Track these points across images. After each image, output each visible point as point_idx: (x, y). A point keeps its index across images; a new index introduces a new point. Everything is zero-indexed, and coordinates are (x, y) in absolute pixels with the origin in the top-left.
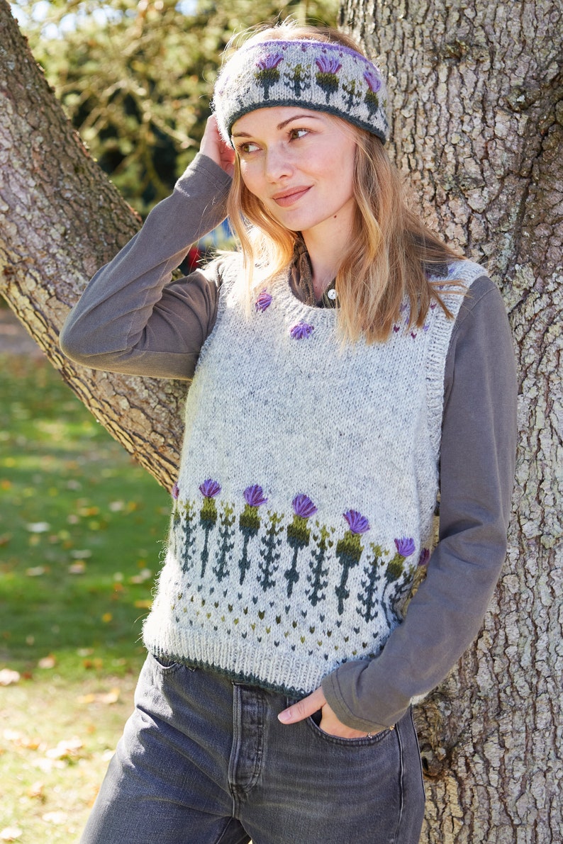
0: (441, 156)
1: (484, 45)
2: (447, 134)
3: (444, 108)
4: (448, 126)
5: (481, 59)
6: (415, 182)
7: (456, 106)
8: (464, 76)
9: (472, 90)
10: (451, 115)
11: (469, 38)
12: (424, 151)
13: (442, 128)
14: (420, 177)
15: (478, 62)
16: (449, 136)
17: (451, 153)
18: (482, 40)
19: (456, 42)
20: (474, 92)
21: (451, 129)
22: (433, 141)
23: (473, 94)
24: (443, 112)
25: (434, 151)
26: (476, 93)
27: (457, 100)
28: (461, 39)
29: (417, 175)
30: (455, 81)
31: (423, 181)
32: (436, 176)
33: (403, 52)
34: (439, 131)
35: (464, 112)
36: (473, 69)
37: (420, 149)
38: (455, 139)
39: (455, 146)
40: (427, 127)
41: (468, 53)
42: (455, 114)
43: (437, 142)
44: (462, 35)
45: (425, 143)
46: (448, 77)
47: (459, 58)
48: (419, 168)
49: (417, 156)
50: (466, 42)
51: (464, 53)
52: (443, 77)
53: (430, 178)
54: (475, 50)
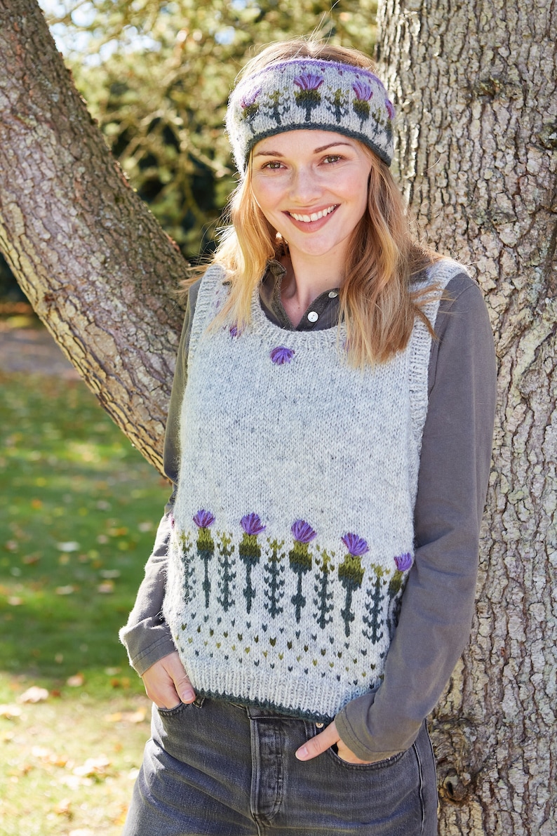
0: (474, 191)
1: (518, 83)
2: (480, 169)
3: (477, 144)
4: (481, 161)
5: (514, 97)
6: (448, 217)
7: (489, 142)
8: (498, 113)
9: (505, 127)
10: (484, 151)
11: (502, 77)
12: (457, 185)
13: (475, 164)
14: (453, 211)
15: (511, 99)
16: (482, 171)
17: (484, 188)
18: (516, 78)
19: (489, 80)
20: (507, 129)
21: (483, 164)
22: (466, 176)
23: (506, 131)
24: (476, 148)
25: (467, 186)
26: (509, 130)
27: (490, 136)
28: (495, 77)
29: (450, 209)
30: (489, 119)
31: (456, 215)
32: (468, 210)
33: (437, 89)
34: (472, 166)
35: (497, 148)
36: (506, 106)
37: (453, 184)
38: (488, 174)
39: (487, 181)
40: (460, 162)
41: (502, 91)
42: (488, 151)
43: (470, 177)
44: (496, 73)
45: (458, 178)
46: (482, 114)
47: (492, 96)
48: (452, 202)
49: (451, 190)
50: (500, 80)
51: (497, 90)
52: (476, 114)
53: (462, 213)
54: (509, 88)
